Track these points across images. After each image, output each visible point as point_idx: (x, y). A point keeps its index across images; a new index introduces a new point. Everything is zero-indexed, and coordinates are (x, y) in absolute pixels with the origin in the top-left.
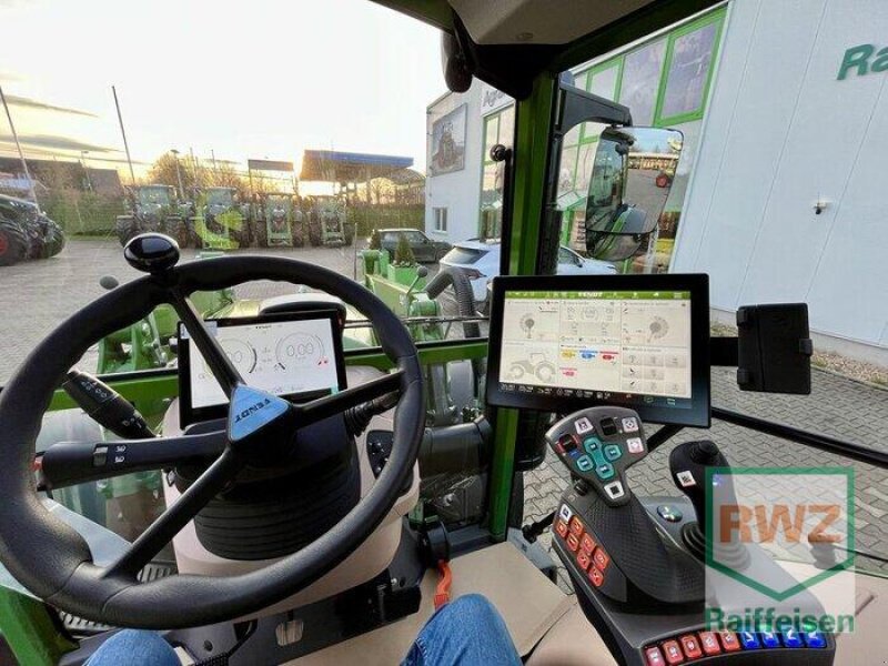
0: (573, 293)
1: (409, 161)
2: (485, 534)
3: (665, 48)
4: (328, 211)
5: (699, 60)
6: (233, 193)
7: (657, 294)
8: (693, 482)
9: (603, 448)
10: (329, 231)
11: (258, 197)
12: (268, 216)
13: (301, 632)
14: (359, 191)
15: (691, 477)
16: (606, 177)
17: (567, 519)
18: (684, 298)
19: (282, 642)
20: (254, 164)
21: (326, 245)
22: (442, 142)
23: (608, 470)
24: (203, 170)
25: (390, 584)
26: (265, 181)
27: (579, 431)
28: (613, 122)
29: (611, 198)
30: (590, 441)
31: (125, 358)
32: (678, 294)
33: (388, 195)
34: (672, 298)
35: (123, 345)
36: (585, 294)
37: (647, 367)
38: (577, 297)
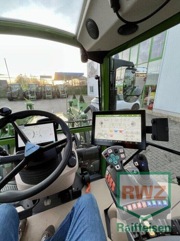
0: (112, 115)
1: (83, 74)
2: (100, 176)
3: (151, 40)
4: (62, 88)
5: (161, 43)
6: (36, 85)
7: (133, 115)
8: (138, 165)
9: (115, 157)
10: (62, 94)
11: (43, 86)
12: (46, 91)
13: (50, 202)
14: (70, 83)
15: (137, 164)
16: (130, 79)
17: (107, 174)
18: (139, 116)
19: (45, 205)
20: (42, 77)
21: (61, 98)
22: (91, 68)
23: (116, 162)
24: (29, 79)
25: (72, 190)
26: (45, 81)
27: (109, 152)
28: (129, 66)
29: (131, 85)
30: (112, 155)
31: (6, 132)
32: (138, 115)
33: (77, 83)
34: (136, 116)
35: (6, 129)
36: (115, 115)
37: (130, 134)
38: (113, 116)
